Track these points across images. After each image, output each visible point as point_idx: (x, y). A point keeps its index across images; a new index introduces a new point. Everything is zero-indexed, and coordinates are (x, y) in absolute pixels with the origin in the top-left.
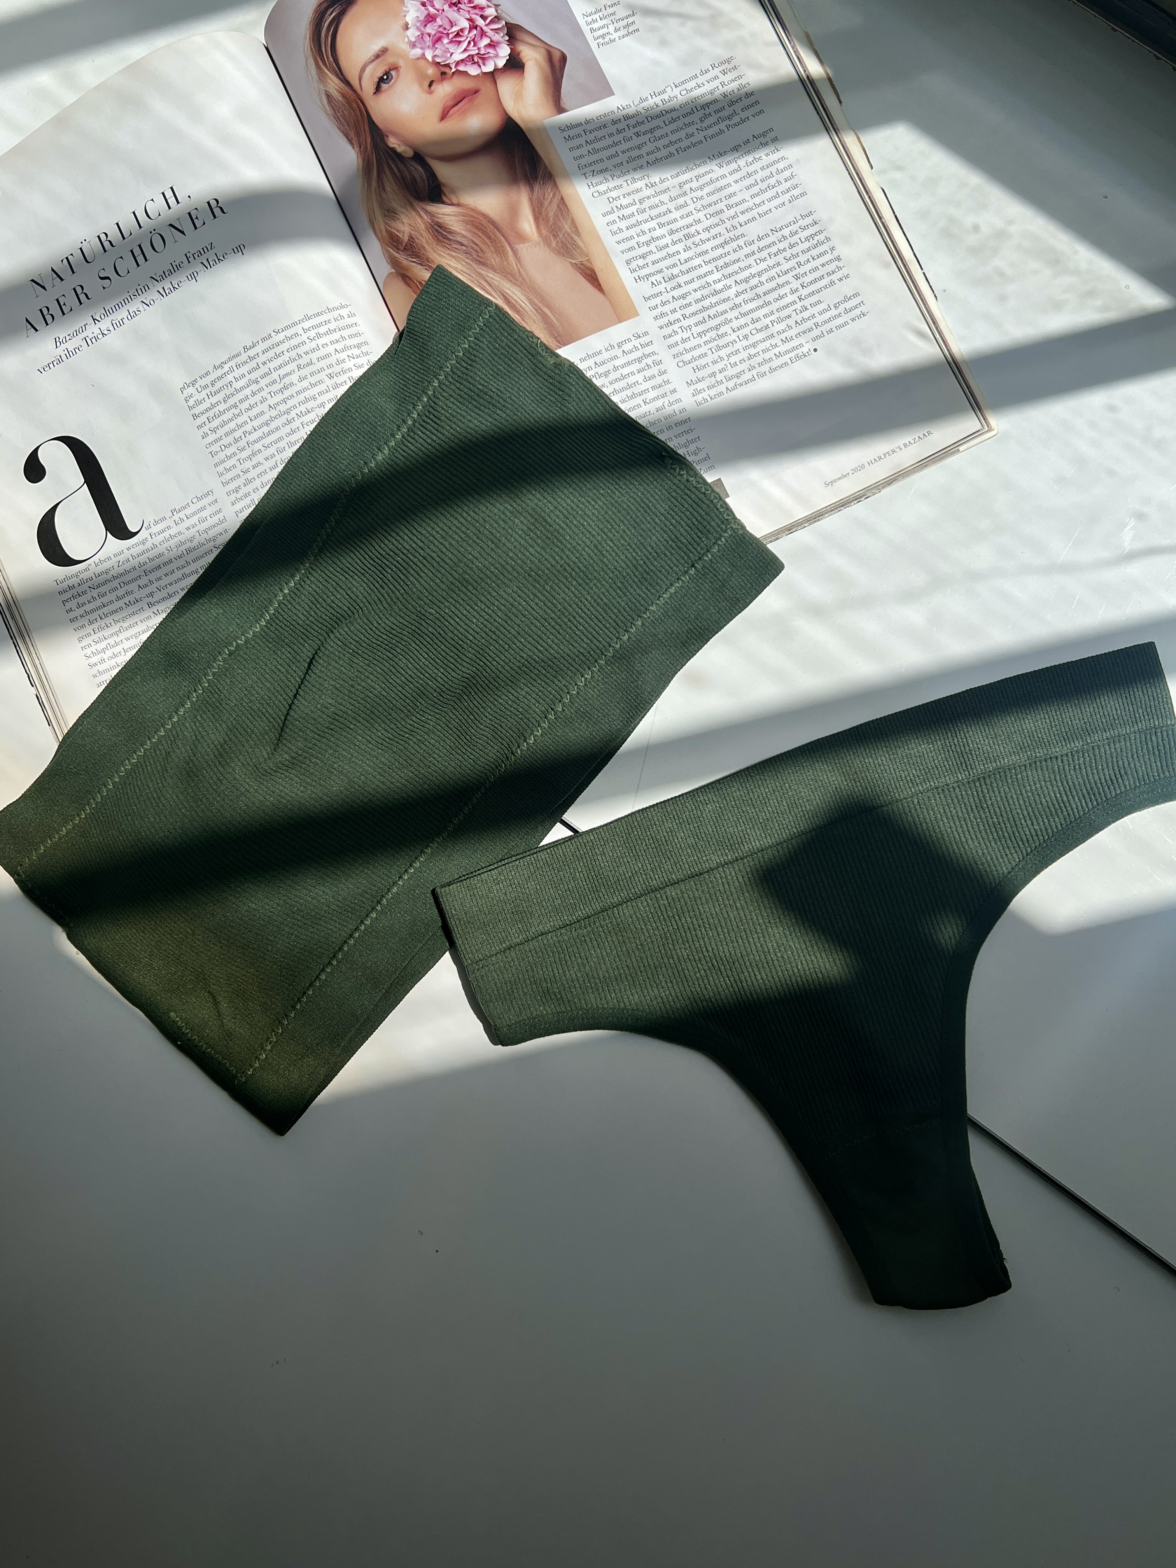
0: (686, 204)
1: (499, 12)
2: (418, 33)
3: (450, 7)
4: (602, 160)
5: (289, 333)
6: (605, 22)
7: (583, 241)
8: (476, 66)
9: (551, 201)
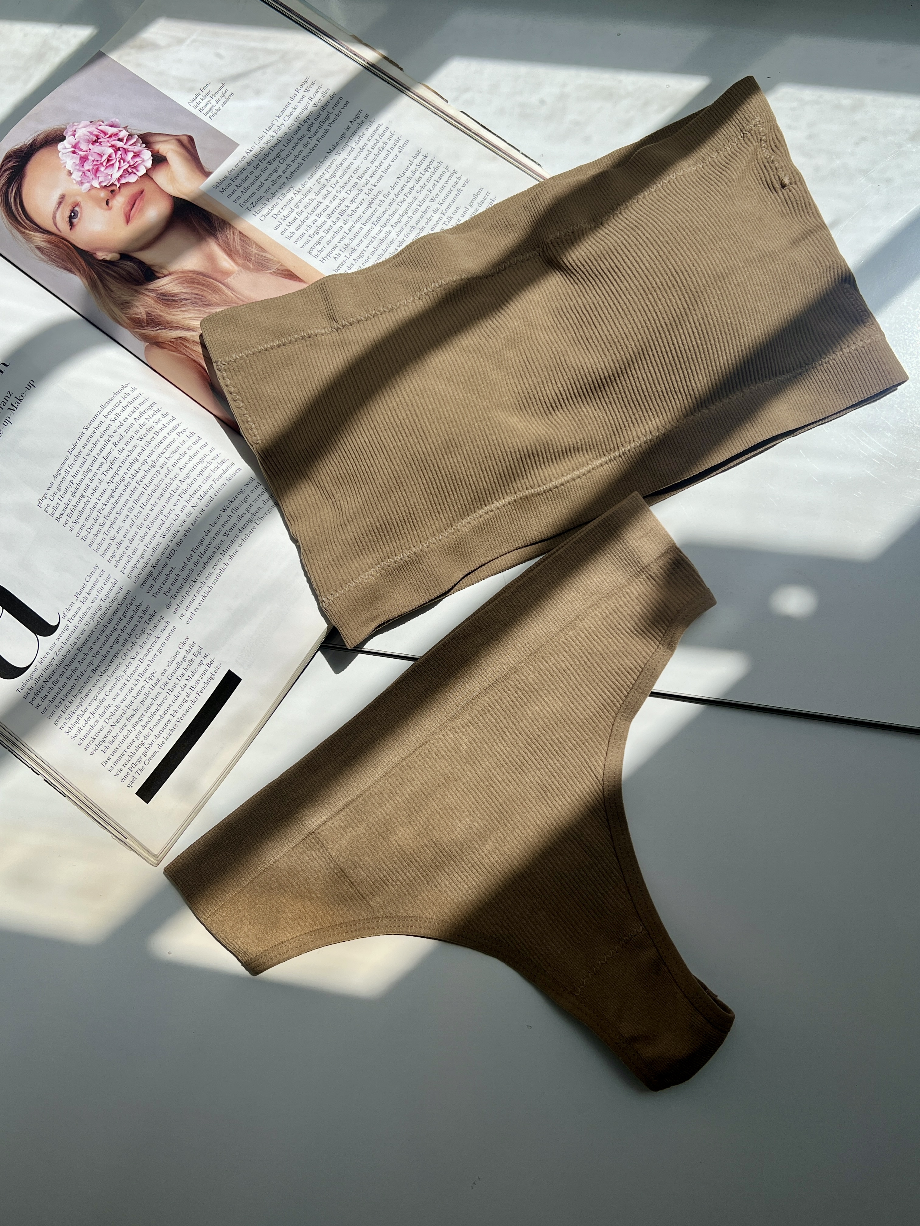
0: (329, 192)
1: (129, 131)
2: (81, 173)
3: (93, 144)
4: (254, 193)
5: (95, 424)
6: (206, 100)
7: (270, 254)
8: (132, 175)
9: (234, 238)
